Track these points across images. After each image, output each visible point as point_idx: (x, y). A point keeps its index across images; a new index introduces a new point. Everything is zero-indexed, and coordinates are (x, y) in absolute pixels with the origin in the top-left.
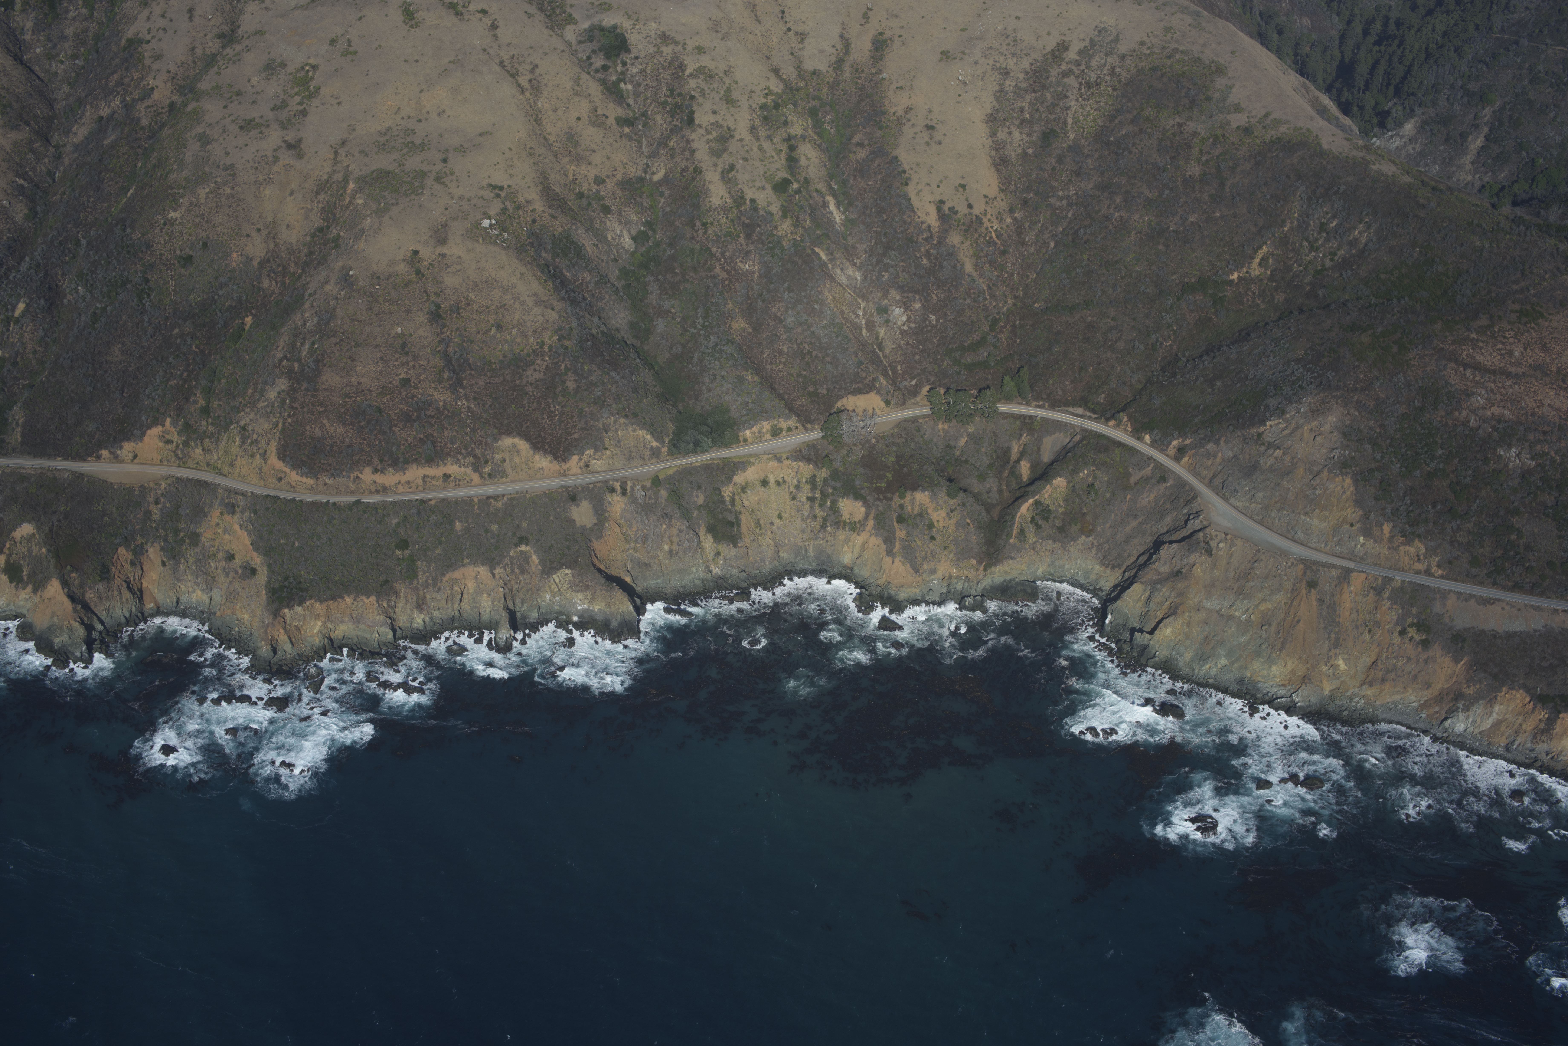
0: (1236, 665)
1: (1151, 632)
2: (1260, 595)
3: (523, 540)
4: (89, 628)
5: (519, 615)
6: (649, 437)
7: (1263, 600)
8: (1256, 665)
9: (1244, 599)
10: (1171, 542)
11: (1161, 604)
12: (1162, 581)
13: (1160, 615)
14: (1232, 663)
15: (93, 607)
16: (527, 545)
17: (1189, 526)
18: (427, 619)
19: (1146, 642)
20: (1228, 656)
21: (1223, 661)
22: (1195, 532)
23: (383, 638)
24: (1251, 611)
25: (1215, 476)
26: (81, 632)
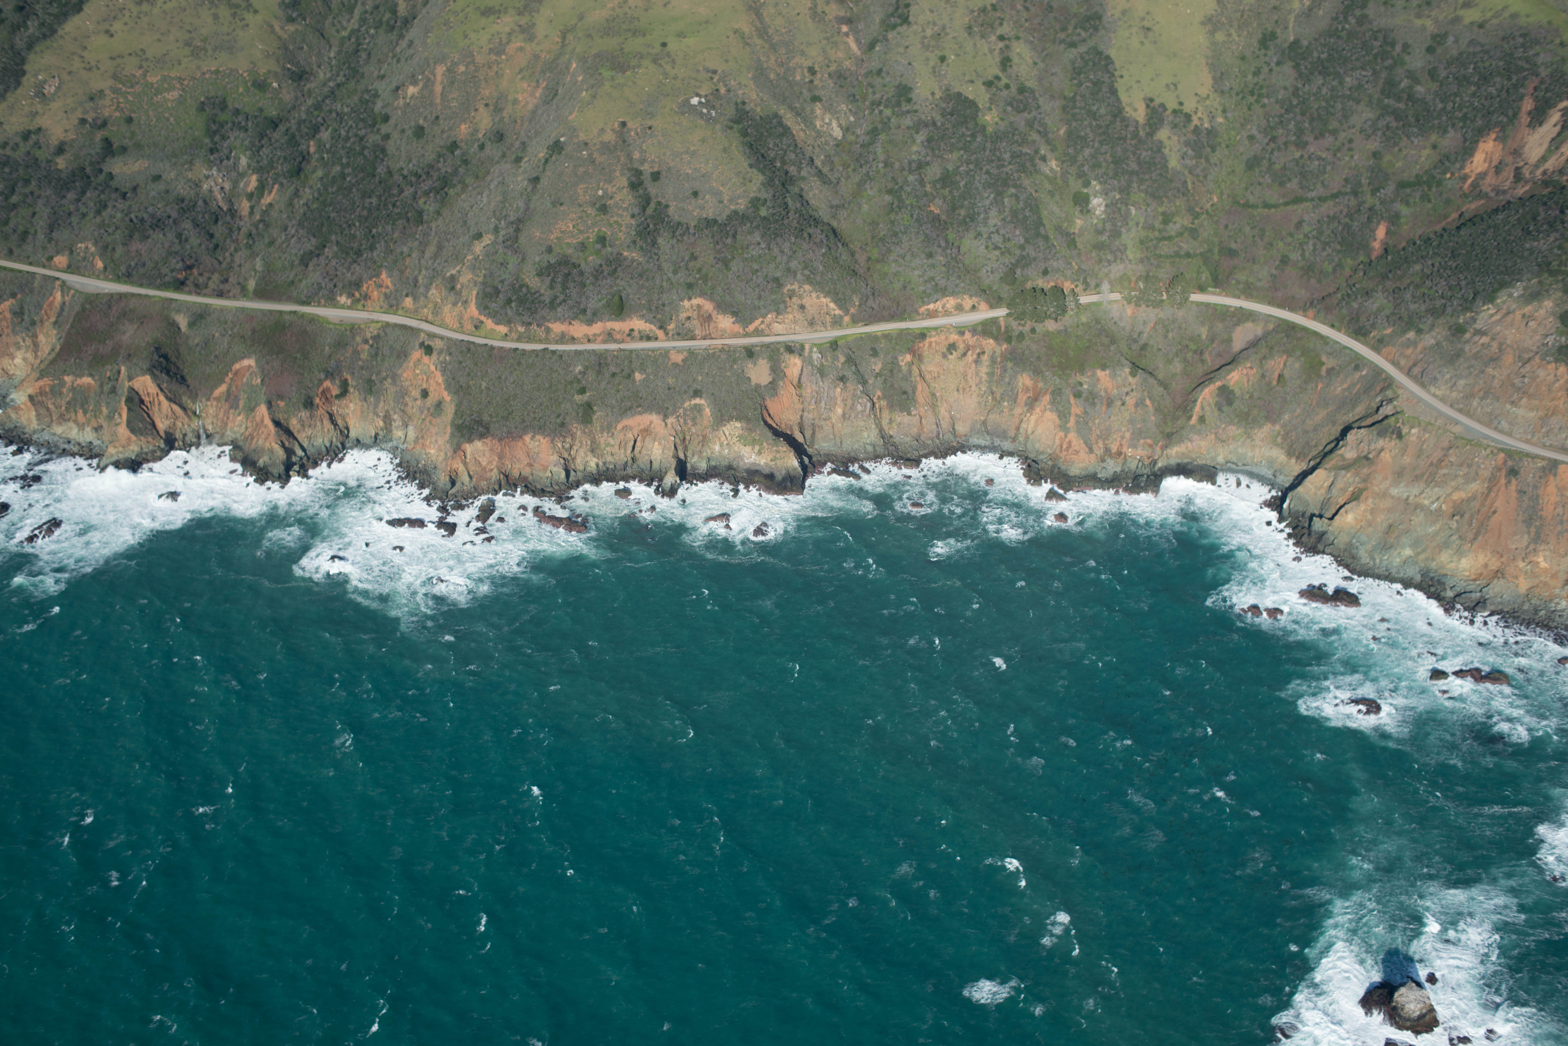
0: (1422, 556)
1: (1332, 519)
2: (1453, 484)
3: (697, 393)
4: (289, 452)
5: (688, 465)
6: (832, 305)
7: (1457, 488)
8: (1444, 557)
9: (1435, 486)
10: (1359, 428)
11: (1344, 490)
12: (1347, 467)
13: (1341, 501)
14: (1418, 554)
15: (296, 434)
16: (701, 397)
17: (1381, 411)
18: (601, 464)
19: (1324, 529)
20: (1414, 545)
21: (1408, 552)
22: (1386, 417)
23: (556, 477)
24: (1442, 499)
25: (1415, 365)
26: (281, 454)
